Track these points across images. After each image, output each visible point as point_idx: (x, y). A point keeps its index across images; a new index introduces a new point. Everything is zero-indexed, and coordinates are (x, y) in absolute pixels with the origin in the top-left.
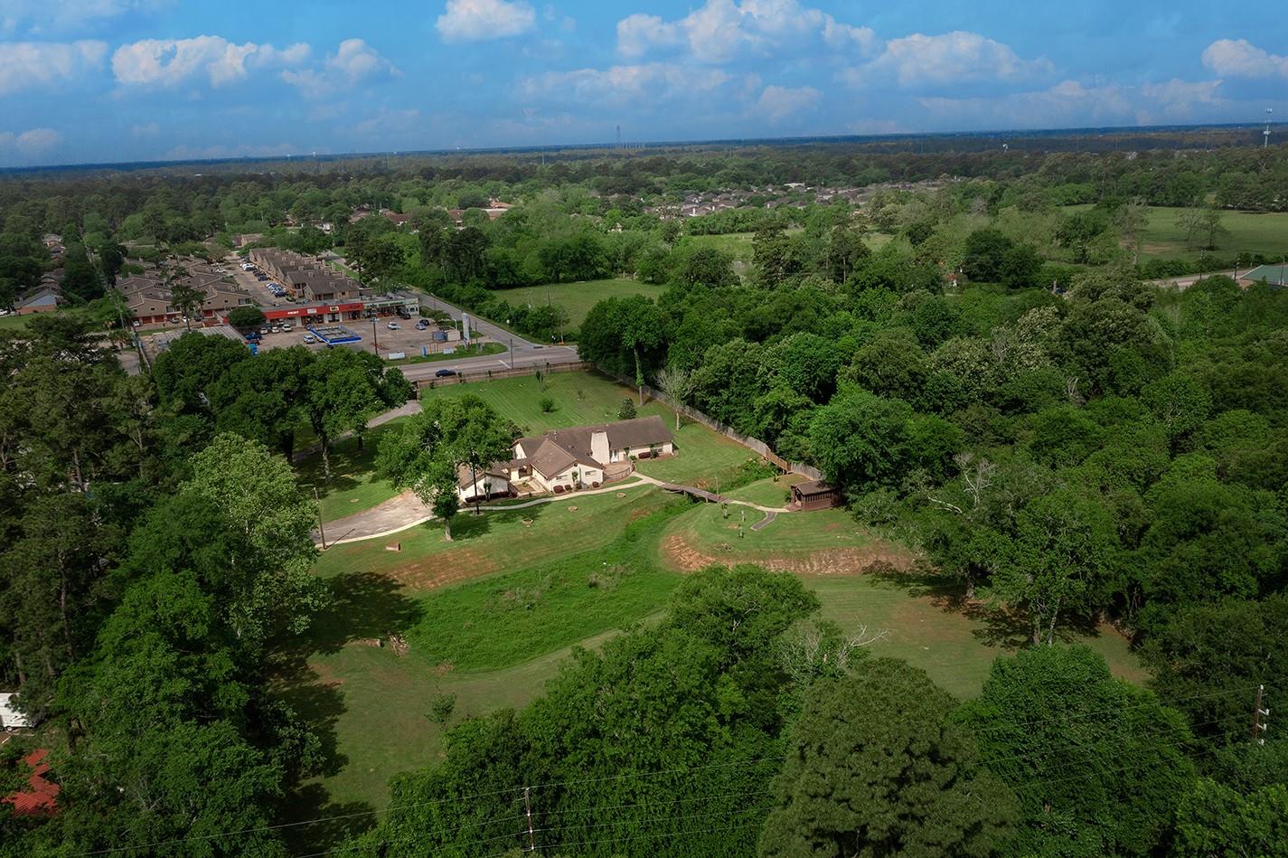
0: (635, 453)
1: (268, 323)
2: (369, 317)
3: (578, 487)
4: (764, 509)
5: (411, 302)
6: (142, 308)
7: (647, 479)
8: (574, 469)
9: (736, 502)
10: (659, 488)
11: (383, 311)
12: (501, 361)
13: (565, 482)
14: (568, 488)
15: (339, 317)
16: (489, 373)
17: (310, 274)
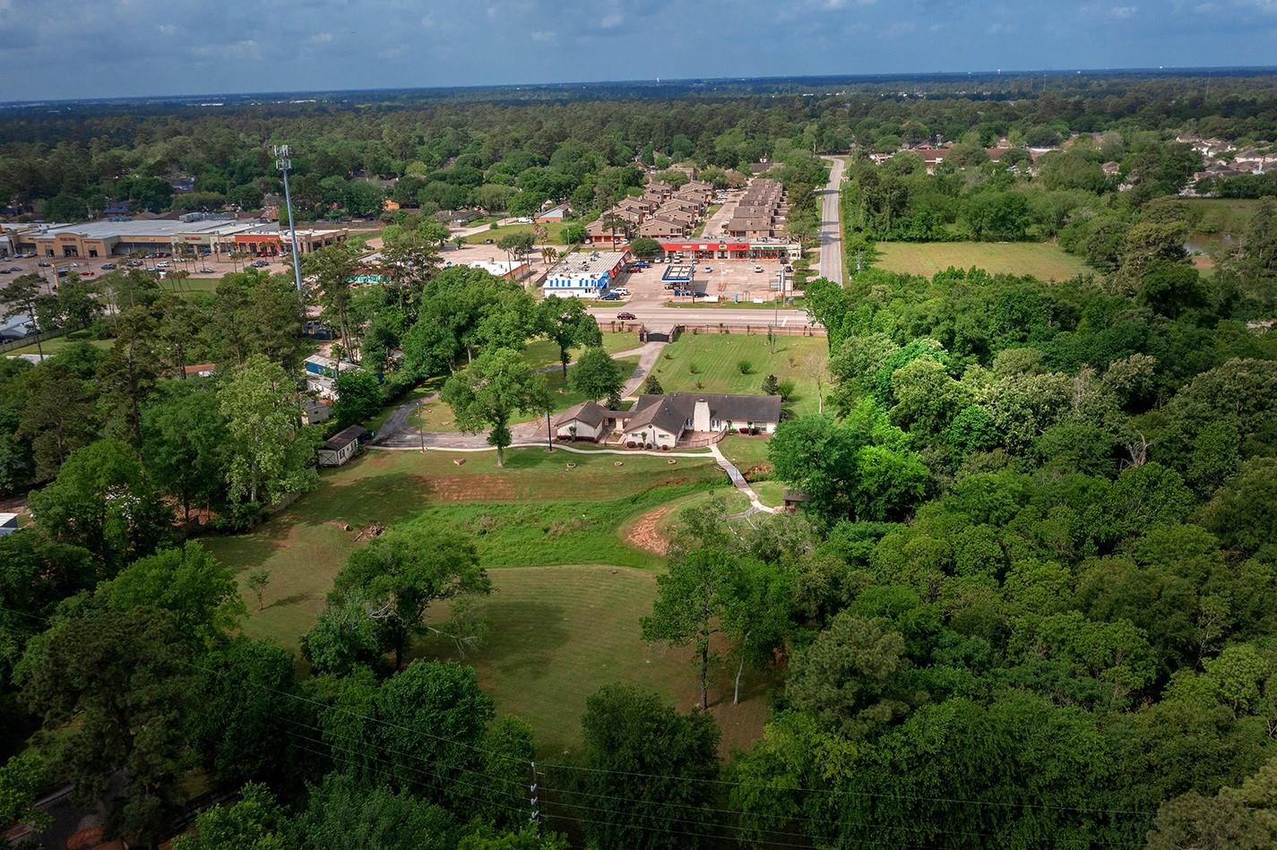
0: (737, 426)
1: (667, 253)
2: (754, 257)
3: (649, 447)
4: (756, 504)
5: (794, 249)
6: (595, 228)
7: (716, 453)
8: (646, 430)
9: (749, 492)
10: (714, 463)
11: (768, 254)
12: (786, 318)
13: (638, 440)
14: (641, 446)
15: (728, 255)
16: (748, 327)
17: (752, 210)
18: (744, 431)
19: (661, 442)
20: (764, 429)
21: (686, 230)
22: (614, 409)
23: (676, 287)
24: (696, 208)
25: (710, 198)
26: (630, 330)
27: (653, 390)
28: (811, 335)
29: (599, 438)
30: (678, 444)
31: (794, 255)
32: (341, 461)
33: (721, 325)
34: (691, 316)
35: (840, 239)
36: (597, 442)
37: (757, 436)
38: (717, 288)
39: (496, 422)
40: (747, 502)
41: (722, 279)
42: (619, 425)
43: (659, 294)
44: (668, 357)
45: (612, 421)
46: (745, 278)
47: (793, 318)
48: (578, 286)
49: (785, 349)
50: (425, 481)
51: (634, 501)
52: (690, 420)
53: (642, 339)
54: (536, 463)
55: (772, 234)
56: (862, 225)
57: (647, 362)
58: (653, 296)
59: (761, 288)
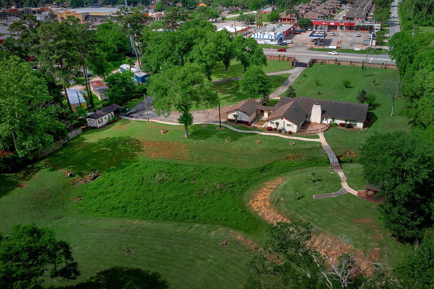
0: (338, 122)
1: (314, 26)
2: (357, 30)
3: (280, 131)
4: (345, 185)
5: (377, 26)
6: (283, 15)
7: (322, 139)
8: (279, 121)
9: (341, 174)
10: (319, 146)
11: (363, 28)
12: (372, 59)
13: (274, 126)
14: (275, 130)
15: (344, 28)
16: (351, 62)
17: (358, 9)
18: (342, 125)
19: (288, 129)
20: (356, 125)
21: (325, 17)
22: (265, 105)
23: (316, 42)
24: (332, 9)
25: (338, 6)
26: (288, 60)
27: (290, 94)
28: (386, 68)
29: (252, 122)
30: (298, 131)
31: (377, 29)
32: (99, 126)
33: (336, 60)
34: (321, 55)
35: (399, 24)
36: (250, 125)
37: (350, 129)
38: (336, 43)
39: (183, 110)
40: (338, 181)
41: (339, 39)
42: (266, 115)
43: (307, 44)
44: (304, 76)
45: (262, 112)
46: (351, 39)
47: (375, 59)
48: (267, 38)
49: (370, 75)
50: (139, 143)
51: (262, 170)
52: (308, 115)
53: (293, 65)
54: (208, 137)
55: (366, 20)
56: (411, 17)
57: (293, 78)
58: (304, 45)
59: (359, 44)
